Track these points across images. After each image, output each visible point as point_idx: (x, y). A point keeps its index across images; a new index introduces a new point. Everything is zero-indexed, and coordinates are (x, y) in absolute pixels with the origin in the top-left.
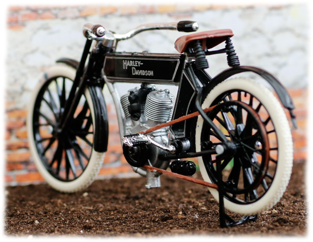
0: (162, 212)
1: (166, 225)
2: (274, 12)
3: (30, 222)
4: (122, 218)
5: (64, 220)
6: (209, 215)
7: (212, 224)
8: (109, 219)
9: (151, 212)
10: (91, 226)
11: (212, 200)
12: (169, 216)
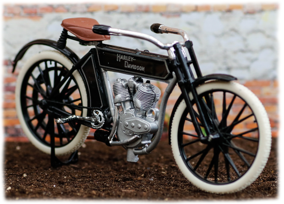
0: (129, 173)
1: (123, 185)
2: (248, 16)
3: (19, 175)
4: (94, 176)
5: (47, 175)
6: (164, 179)
7: (162, 187)
8: (83, 176)
9: (120, 172)
10: (64, 182)
11: (174, 166)
12: (129, 178)
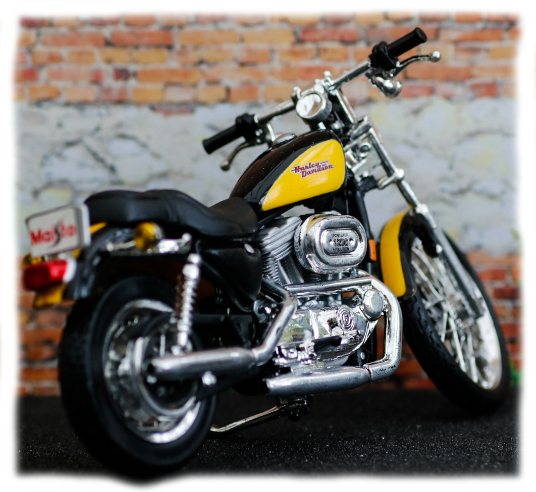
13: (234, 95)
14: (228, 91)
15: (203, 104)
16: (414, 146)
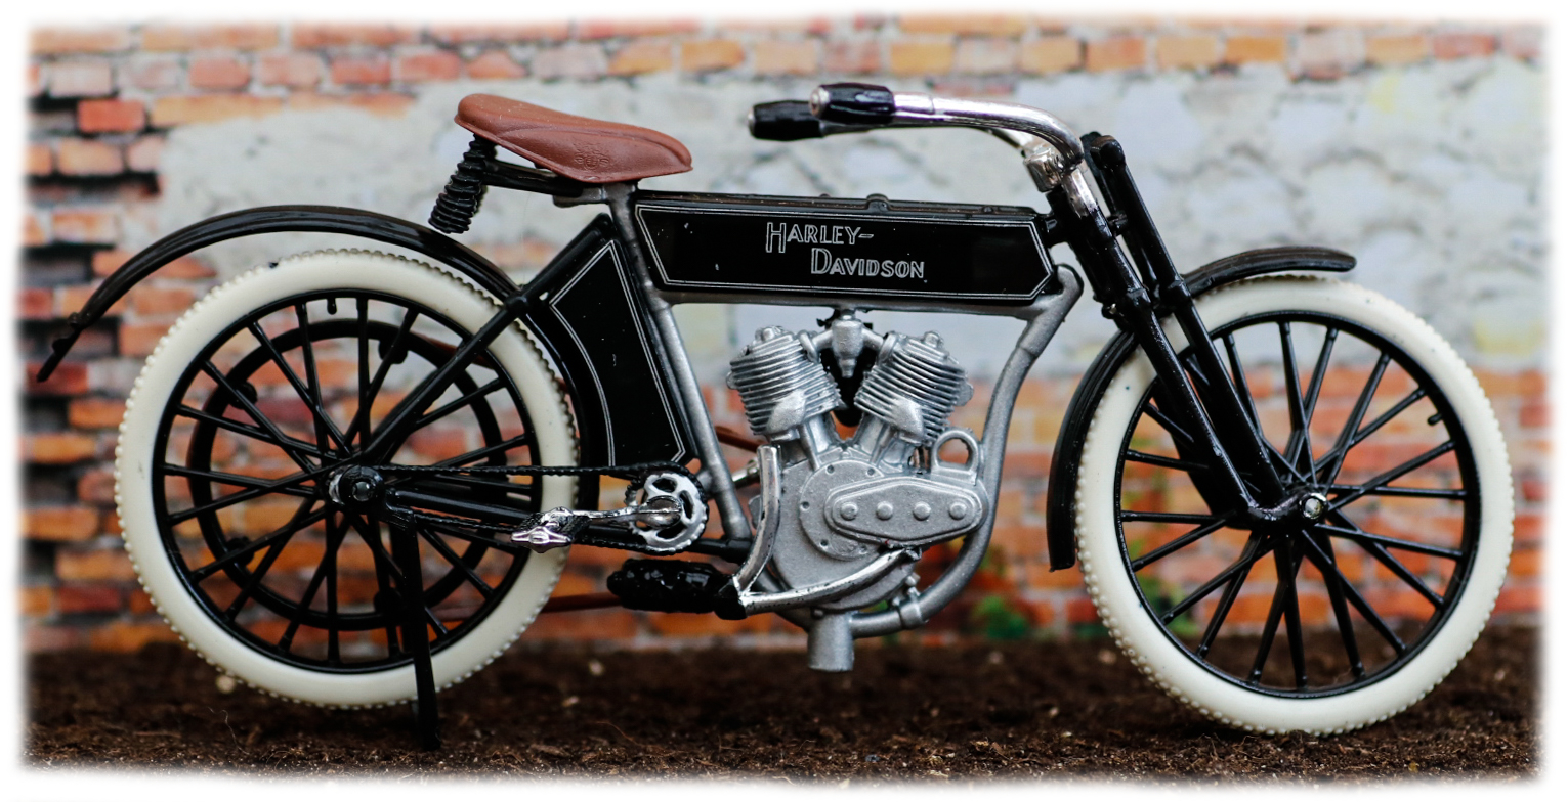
13: (1094, 55)
14: (1084, 48)
15: (1032, 75)
16: (1458, 156)
